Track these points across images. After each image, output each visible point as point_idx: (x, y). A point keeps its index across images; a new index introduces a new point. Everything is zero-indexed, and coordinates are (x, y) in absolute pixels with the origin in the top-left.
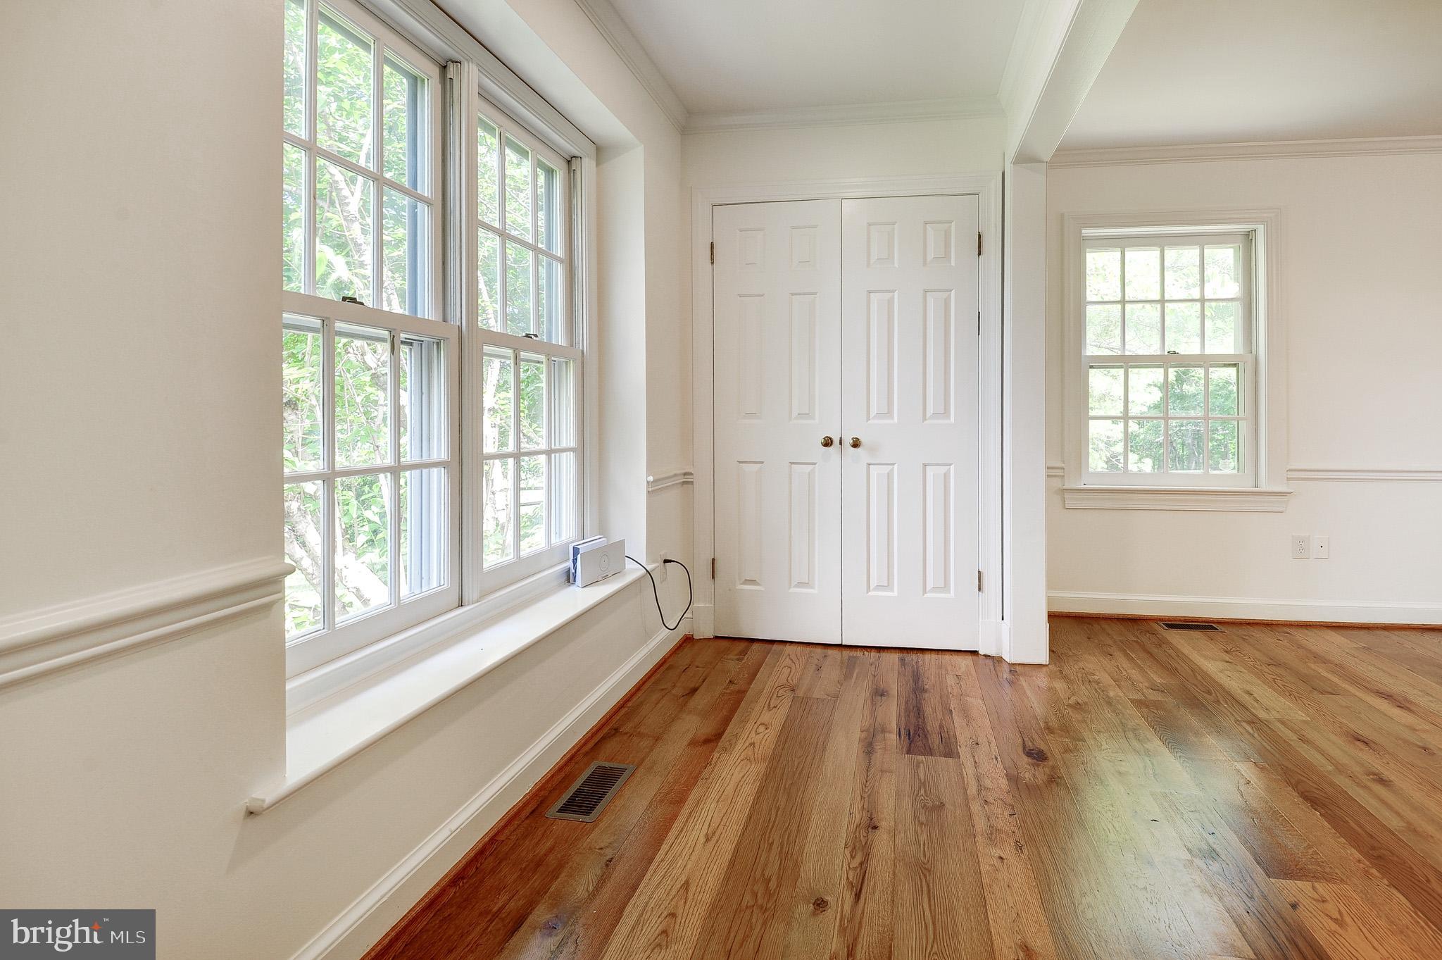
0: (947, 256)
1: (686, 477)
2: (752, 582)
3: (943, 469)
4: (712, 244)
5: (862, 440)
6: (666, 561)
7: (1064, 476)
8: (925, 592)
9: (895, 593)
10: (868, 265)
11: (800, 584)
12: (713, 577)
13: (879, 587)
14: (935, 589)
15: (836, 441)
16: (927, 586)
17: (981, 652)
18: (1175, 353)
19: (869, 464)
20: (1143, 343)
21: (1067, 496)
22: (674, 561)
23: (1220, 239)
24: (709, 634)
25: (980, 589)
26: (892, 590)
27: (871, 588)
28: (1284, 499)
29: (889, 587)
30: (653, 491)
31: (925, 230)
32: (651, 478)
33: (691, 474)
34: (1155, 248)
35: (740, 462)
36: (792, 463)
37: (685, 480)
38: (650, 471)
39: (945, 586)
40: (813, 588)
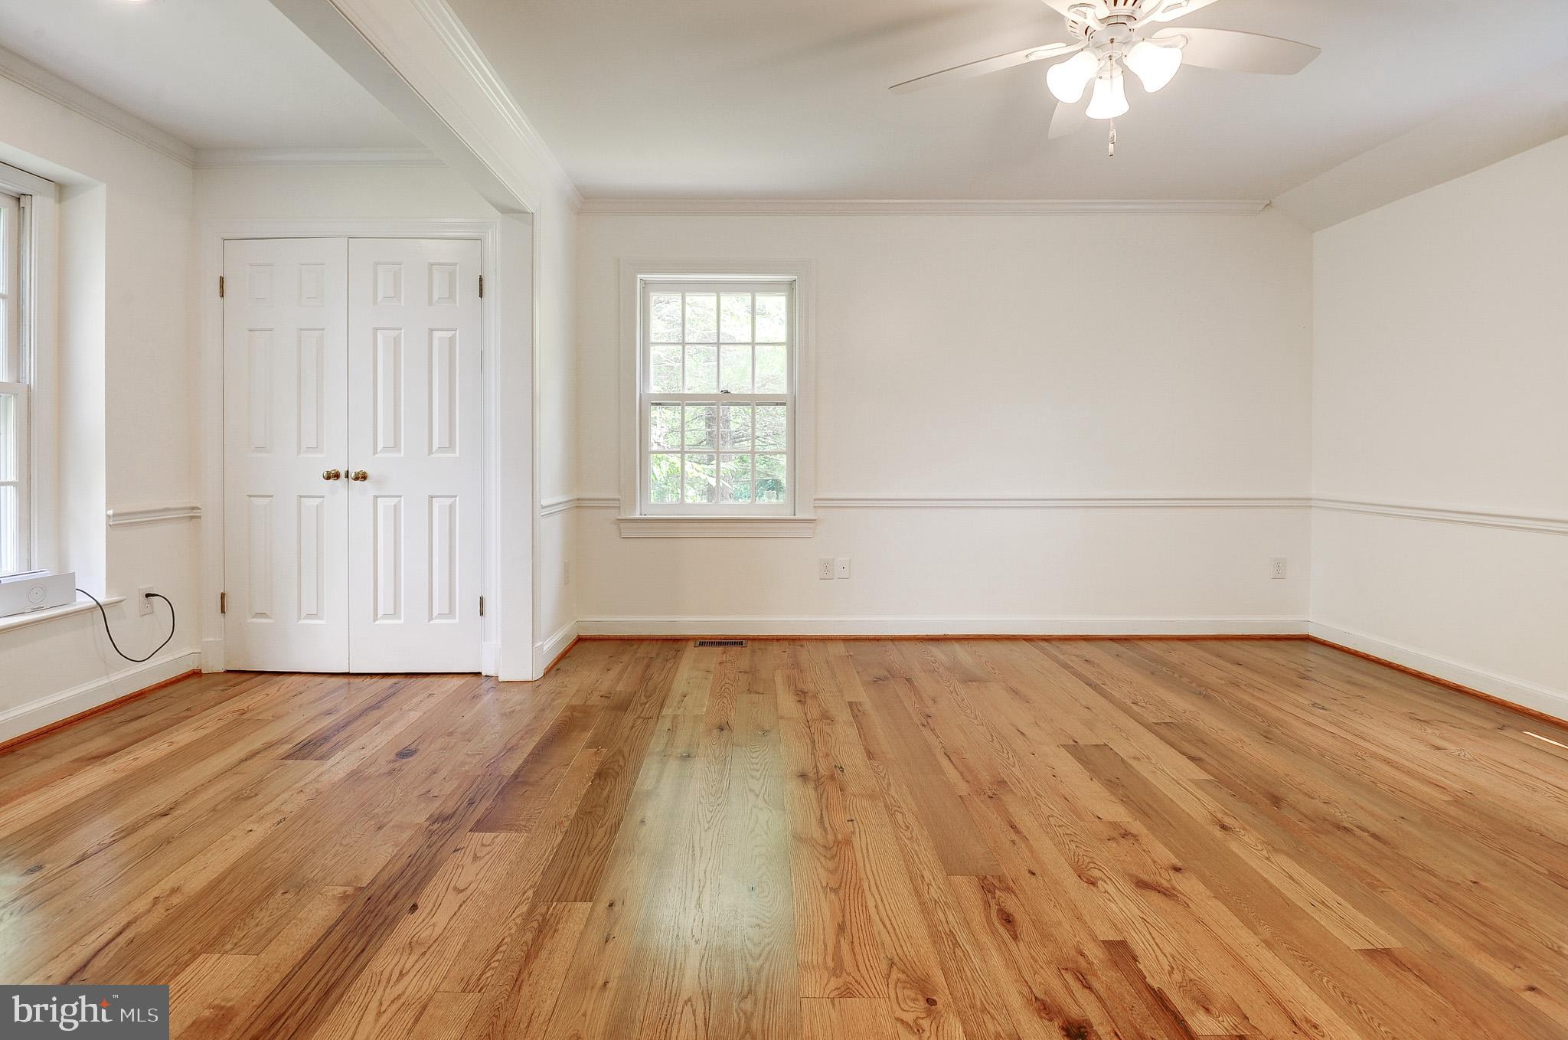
0: (452, 296)
1: (194, 511)
2: (263, 615)
3: (448, 501)
4: (222, 280)
5: (369, 473)
6: (148, 595)
7: (619, 507)
8: (431, 618)
9: (402, 622)
10: (375, 302)
11: (309, 616)
12: (223, 611)
13: (386, 616)
14: (441, 616)
15: (343, 474)
16: (434, 613)
17: (483, 674)
18: (727, 392)
19: (376, 497)
20: (700, 382)
21: (622, 525)
22: (157, 595)
23: (770, 288)
24: (220, 668)
25: (482, 614)
26: (400, 618)
27: (379, 616)
28: (811, 525)
29: (396, 614)
30: (114, 525)
31: (431, 274)
32: (110, 512)
33: (200, 509)
34: (713, 294)
35: (250, 496)
36: (301, 497)
37: (192, 514)
38: (109, 504)
39: (450, 611)
40: (321, 618)
